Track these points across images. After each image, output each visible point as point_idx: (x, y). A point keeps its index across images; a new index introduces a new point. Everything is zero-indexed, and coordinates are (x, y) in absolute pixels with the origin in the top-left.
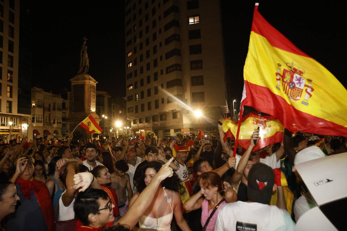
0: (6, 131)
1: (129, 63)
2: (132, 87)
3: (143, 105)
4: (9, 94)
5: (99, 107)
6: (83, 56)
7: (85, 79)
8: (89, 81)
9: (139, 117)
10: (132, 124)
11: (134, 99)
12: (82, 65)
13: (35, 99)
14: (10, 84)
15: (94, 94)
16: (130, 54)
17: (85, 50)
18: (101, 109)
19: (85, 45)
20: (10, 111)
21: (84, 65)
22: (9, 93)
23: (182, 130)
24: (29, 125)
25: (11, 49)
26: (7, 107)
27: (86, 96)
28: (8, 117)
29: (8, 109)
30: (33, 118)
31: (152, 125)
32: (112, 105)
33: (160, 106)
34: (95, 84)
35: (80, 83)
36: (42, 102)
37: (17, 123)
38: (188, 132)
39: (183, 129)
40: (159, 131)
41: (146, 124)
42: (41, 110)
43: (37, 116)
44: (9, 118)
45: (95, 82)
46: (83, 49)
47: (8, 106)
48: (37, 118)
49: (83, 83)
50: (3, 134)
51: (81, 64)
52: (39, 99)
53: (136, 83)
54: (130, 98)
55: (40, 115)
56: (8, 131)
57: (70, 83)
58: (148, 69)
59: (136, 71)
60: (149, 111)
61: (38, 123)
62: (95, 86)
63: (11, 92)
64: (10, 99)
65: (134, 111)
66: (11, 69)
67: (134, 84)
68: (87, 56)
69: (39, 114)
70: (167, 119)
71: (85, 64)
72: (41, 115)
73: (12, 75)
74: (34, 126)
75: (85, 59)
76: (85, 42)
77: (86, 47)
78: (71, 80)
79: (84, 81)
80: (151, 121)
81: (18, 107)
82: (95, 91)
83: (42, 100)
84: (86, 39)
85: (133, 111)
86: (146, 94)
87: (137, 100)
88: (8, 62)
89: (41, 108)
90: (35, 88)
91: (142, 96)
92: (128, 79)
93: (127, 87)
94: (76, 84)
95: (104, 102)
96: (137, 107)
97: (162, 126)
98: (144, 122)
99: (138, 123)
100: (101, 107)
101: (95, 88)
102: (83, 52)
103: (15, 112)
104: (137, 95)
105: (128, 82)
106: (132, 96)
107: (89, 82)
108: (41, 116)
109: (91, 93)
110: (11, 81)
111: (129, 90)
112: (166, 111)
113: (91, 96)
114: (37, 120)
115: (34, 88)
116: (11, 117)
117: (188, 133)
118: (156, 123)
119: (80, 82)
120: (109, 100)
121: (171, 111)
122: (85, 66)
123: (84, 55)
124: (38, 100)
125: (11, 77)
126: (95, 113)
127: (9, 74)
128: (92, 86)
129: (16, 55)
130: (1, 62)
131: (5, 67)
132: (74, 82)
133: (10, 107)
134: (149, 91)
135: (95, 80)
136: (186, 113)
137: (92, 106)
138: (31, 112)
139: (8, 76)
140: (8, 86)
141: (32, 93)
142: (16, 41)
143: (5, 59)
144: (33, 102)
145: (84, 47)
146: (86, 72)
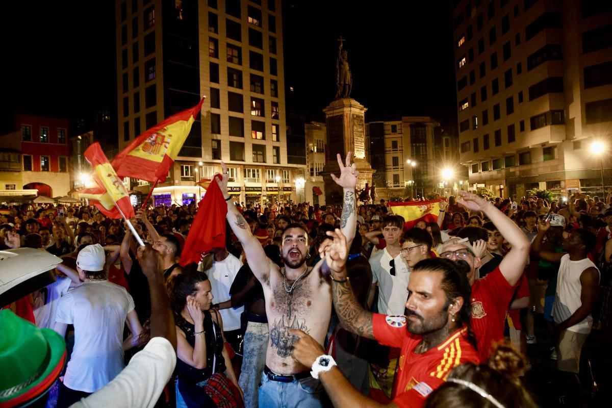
0: (275, 189)
1: (461, 60)
2: (467, 104)
3: (486, 138)
5: (418, 144)
6: (340, 68)
7: (343, 106)
8: (349, 108)
9: (481, 160)
10: (470, 173)
11: (471, 126)
12: (340, 84)
13: (311, 141)
14: (276, 122)
15: (360, 130)
16: (462, 42)
17: (343, 58)
18: (421, 148)
19: (342, 50)
20: (278, 162)
21: (342, 83)
22: (275, 135)
23: (563, 184)
24: (307, 180)
25: (274, 71)
26: (274, 156)
27: (347, 133)
28: (277, 169)
29: (275, 158)
30: (312, 170)
31: (504, 174)
32: (444, 138)
33: (516, 138)
34: (363, 112)
35: (337, 114)
36: (322, 144)
37: (288, 178)
38: (576, 187)
39: (565, 181)
40: (517, 185)
41: (494, 173)
42: (323, 156)
43: (317, 166)
44: (278, 171)
45: (361, 109)
46: (341, 57)
47: (275, 154)
48: (316, 169)
49: (341, 113)
50: (272, 195)
51: (338, 82)
52: (319, 139)
53: (473, 96)
54: (465, 126)
56: (277, 189)
57: (325, 114)
58: (494, 65)
59: (472, 74)
60: (498, 147)
61: (319, 176)
62: (363, 115)
63: (277, 134)
64: (277, 144)
65: (472, 148)
66: (275, 100)
67: (470, 99)
68: (347, 67)
69: (320, 163)
70: (533, 161)
71: (345, 81)
72: (323, 164)
73: (277, 108)
74: (314, 181)
75: (344, 73)
76: (342, 45)
77: (346, 53)
78: (324, 110)
79: (342, 110)
80: (502, 167)
81: (288, 154)
82: (363, 125)
83: (322, 141)
84: (343, 39)
85: (470, 150)
86: (491, 115)
87: (477, 127)
88: (271, 89)
89: (322, 154)
90: (313, 122)
91: (485, 121)
92: (460, 89)
93: (458, 105)
94: (331, 115)
95: (425, 136)
96: (476, 141)
97: (522, 176)
98: (490, 170)
99: (479, 171)
100: (421, 144)
101: (364, 119)
102: (341, 63)
103: (284, 162)
104: (476, 118)
105: (460, 95)
106: (467, 121)
107: (351, 111)
108: (322, 166)
109: (355, 128)
110: (276, 117)
111: (462, 110)
112: (529, 147)
113: (354, 133)
114: (316, 173)
115: (312, 124)
116: (281, 170)
117: (577, 189)
118: (512, 170)
119: (337, 112)
120: (436, 130)
121: (540, 146)
122: (345, 85)
123: (342, 66)
124: (317, 141)
125: (276, 112)
126: (363, 161)
127: (274, 108)
128: (355, 116)
129: (280, 78)
130: (262, 92)
131: (267, 98)
132: (328, 113)
133: (278, 155)
134: (497, 109)
135: (361, 106)
136: (572, 148)
137: (357, 149)
138: (307, 160)
139: (273, 111)
140: (273, 125)
141: (306, 131)
142: (280, 57)
143: (267, 87)
144: (311, 145)
145: (341, 54)
146: (348, 95)
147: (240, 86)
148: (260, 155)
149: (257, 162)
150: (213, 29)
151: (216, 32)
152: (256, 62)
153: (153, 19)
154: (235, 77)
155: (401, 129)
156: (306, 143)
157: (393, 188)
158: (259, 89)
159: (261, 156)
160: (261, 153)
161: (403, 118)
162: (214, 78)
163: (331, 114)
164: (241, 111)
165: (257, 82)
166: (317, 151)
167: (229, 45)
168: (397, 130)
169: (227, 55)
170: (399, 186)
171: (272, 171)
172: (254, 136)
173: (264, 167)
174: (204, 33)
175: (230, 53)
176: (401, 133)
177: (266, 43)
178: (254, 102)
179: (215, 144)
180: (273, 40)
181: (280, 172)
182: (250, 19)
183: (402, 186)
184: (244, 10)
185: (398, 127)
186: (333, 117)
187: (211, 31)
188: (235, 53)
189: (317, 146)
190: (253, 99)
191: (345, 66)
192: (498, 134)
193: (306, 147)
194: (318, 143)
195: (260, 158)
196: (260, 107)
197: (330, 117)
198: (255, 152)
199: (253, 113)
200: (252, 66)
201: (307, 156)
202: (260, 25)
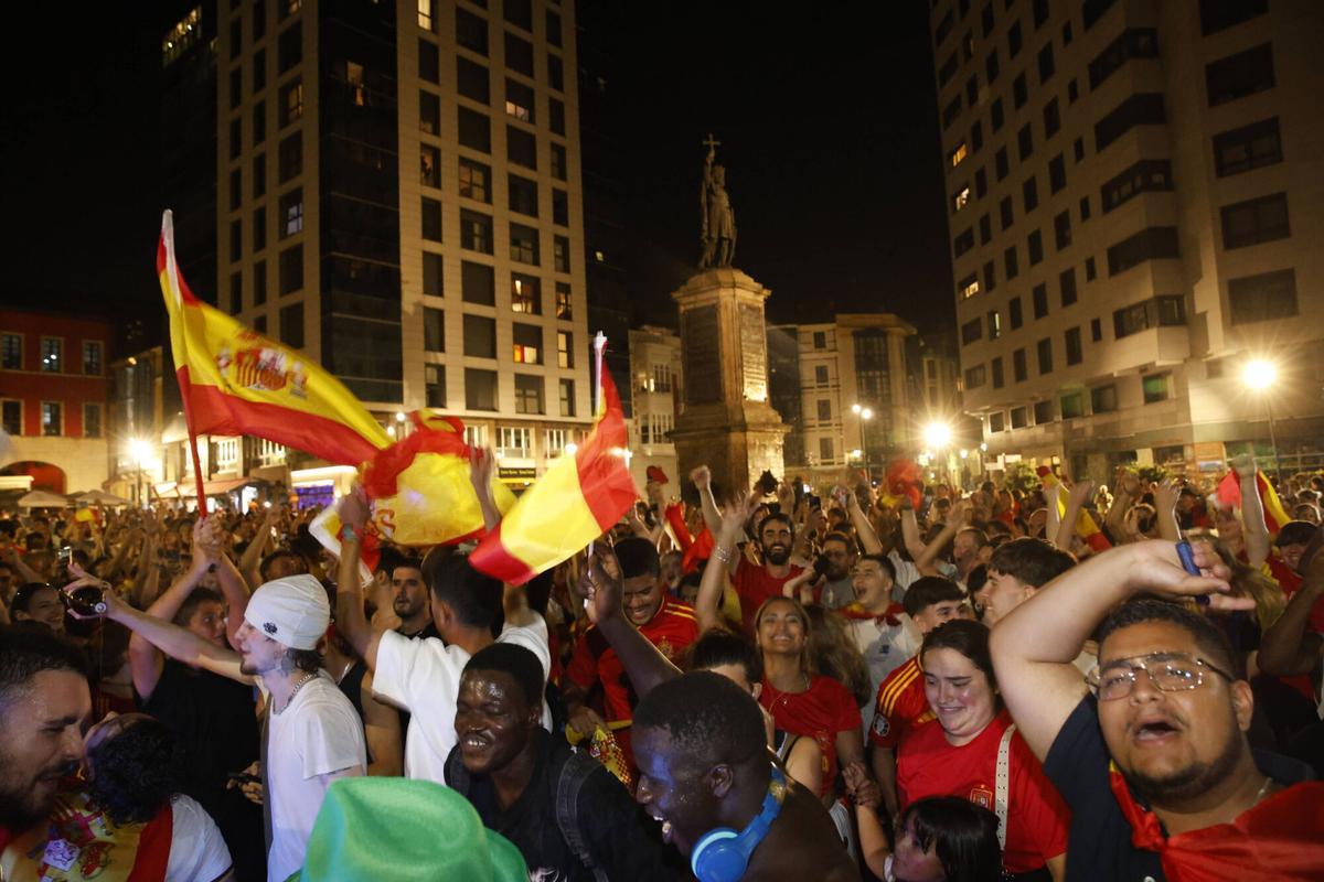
1: (959, 193)
2: (975, 286)
3: (1019, 356)
4: (563, 357)
5: (871, 374)
6: (710, 204)
7: (719, 285)
8: (731, 291)
9: (1009, 405)
10: (987, 432)
11: (985, 331)
12: (710, 238)
13: (643, 367)
14: (565, 325)
17: (716, 182)
18: (878, 380)
19: (713, 165)
20: (572, 413)
21: (715, 235)
22: (565, 355)
23: (1188, 452)
24: (635, 452)
25: (561, 217)
26: (562, 399)
27: (727, 346)
28: (569, 428)
29: (565, 404)
30: (645, 429)
31: (1060, 434)
32: (925, 360)
33: (1085, 355)
34: (761, 298)
35: (704, 304)
36: (667, 374)
38: (1218, 459)
39: (1192, 445)
40: (1090, 457)
41: (1040, 431)
42: (668, 399)
43: (657, 421)
44: (570, 433)
45: (758, 293)
46: (710, 179)
47: (564, 396)
48: (655, 427)
49: (715, 302)
51: (706, 234)
52: (659, 363)
53: (989, 269)
54: (973, 332)
55: (664, 417)
57: (676, 305)
58: (1031, 203)
59: (985, 222)
60: (1045, 376)
61: (660, 442)
62: (762, 305)
63: (569, 351)
64: (568, 374)
65: (990, 379)
66: (564, 278)
67: (981, 275)
68: (724, 201)
69: (662, 415)
70: (1123, 405)
71: (720, 232)
72: (670, 418)
73: (569, 297)
74: (649, 454)
75: (718, 214)
76: (712, 154)
77: (721, 171)
78: (675, 296)
79: (714, 294)
80: (1056, 419)
82: (760, 327)
83: (667, 368)
86: (1028, 308)
87: (998, 334)
88: (556, 256)
89: (667, 394)
90: (646, 327)
91: (1015, 320)
92: (959, 254)
93: (956, 287)
94: (691, 306)
95: (886, 355)
96: (997, 363)
97: (1100, 438)
98: (1029, 425)
99: (1006, 428)
100: (878, 373)
101: (763, 313)
102: (711, 192)
103: (583, 412)
104: (997, 316)
105: (961, 267)
106: (978, 321)
107: (734, 296)
108: (667, 422)
109: (745, 334)
110: (567, 316)
111: (965, 298)
112: (1112, 374)
113: (743, 344)
114: (655, 436)
115: (644, 330)
116: (577, 429)
117: (1219, 462)
118: (1077, 424)
119: (702, 300)
120: (909, 341)
121: (1136, 372)
122: (721, 239)
123: (714, 199)
124: (656, 367)
125: (566, 304)
126: (763, 407)
127: (562, 296)
128: (744, 307)
129: (575, 232)
130: (536, 262)
131: (547, 273)
132: (685, 300)
133: (570, 398)
134: (1040, 294)
135: (756, 285)
136: (1205, 374)
137: (750, 380)
138: (634, 408)
139: (559, 303)
140: (560, 332)
141: (631, 346)
142: (574, 188)
143: (547, 249)
144: (642, 375)
145: (712, 173)
146: (727, 260)
147: (488, 249)
148: (531, 397)
149: (526, 412)
150: (429, 127)
151: (436, 132)
152: (523, 197)
153: (298, 104)
154: (477, 229)
155: (835, 341)
156: (632, 372)
157: (820, 468)
158: (529, 256)
159: (535, 401)
160: (534, 393)
161: (839, 317)
162: (432, 230)
163: (689, 303)
164: (491, 302)
165: (524, 240)
166: (656, 390)
167: (463, 161)
168: (827, 344)
169: (461, 181)
170: (833, 463)
171: (558, 434)
172: (518, 357)
173: (540, 425)
174: (411, 135)
175: (466, 178)
176: (835, 350)
177: (544, 156)
178: (518, 284)
179: (433, 375)
180: (559, 151)
181: (575, 435)
182: (510, 107)
183: (839, 464)
184: (497, 88)
185: (829, 337)
186: (695, 310)
187: (424, 130)
188: (478, 178)
189: (656, 379)
190: (515, 276)
191: (720, 197)
192: (1044, 347)
193: (632, 381)
194: (656, 372)
195: (532, 403)
196: (533, 295)
197: (688, 311)
198: (521, 392)
199: (517, 308)
200: (514, 206)
201: (633, 399)
202: (532, 120)
